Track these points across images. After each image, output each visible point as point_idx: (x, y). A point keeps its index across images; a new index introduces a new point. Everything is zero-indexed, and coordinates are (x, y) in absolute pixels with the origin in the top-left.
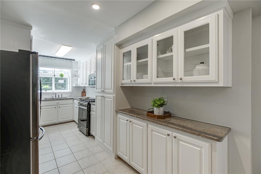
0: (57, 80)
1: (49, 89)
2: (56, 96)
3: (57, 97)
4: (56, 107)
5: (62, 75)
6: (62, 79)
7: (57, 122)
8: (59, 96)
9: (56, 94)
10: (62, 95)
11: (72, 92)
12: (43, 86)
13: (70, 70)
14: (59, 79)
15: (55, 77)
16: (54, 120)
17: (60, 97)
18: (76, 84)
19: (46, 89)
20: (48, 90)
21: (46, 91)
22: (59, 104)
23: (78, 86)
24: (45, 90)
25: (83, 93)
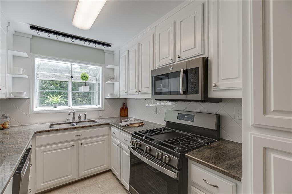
0: (76, 86)
1: (61, 104)
2: (74, 118)
3: (77, 119)
4: (73, 145)
5: (85, 78)
6: (85, 84)
7: (77, 179)
8: (80, 118)
9: (74, 114)
10: (85, 114)
11: (103, 109)
12: (49, 97)
13: (101, 67)
14: (80, 84)
15: (73, 80)
16: (69, 175)
17: (83, 119)
18: (111, 94)
19: (55, 103)
20: (58, 105)
21: (55, 107)
22: (81, 137)
23: (115, 97)
24: (54, 105)
25: (123, 110)
